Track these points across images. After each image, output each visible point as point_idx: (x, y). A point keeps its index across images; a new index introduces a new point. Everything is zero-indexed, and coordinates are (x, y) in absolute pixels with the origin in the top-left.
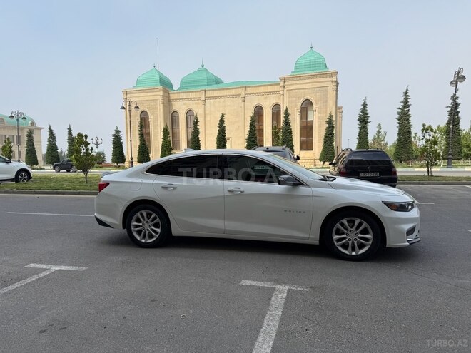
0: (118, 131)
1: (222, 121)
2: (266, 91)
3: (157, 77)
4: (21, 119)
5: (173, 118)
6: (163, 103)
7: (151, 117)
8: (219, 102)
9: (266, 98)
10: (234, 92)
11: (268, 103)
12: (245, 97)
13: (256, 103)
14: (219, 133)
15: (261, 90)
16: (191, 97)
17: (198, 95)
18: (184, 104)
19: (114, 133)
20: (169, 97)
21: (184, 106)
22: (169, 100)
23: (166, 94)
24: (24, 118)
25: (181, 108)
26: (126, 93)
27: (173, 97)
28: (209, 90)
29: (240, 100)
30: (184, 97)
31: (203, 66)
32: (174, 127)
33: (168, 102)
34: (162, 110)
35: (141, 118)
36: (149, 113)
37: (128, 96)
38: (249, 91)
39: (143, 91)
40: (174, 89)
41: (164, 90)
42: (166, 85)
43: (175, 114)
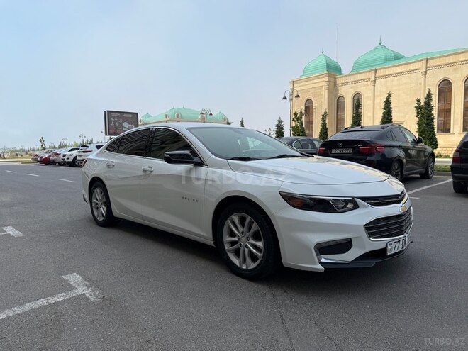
0: (280, 121)
1: (388, 102)
2: (457, 60)
3: (324, 63)
4: (208, 116)
5: (339, 104)
6: (328, 89)
7: (315, 105)
8: (393, 81)
9: (455, 70)
10: (411, 67)
11: (459, 75)
12: (426, 72)
13: (441, 77)
14: (384, 116)
15: (449, 60)
16: (358, 79)
17: (367, 76)
18: (351, 88)
19: (277, 123)
20: (335, 82)
21: (351, 90)
22: (335, 85)
23: (333, 79)
24: (211, 114)
25: (347, 93)
26: (293, 83)
27: (339, 81)
28: (381, 69)
29: (420, 75)
30: (352, 80)
31: (380, 44)
32: (339, 113)
33: (333, 87)
34: (326, 97)
35: (306, 107)
36: (314, 101)
37: (295, 85)
38: (431, 63)
39: (309, 79)
40: (342, 72)
41: (330, 75)
42: (333, 70)
43: (341, 100)
